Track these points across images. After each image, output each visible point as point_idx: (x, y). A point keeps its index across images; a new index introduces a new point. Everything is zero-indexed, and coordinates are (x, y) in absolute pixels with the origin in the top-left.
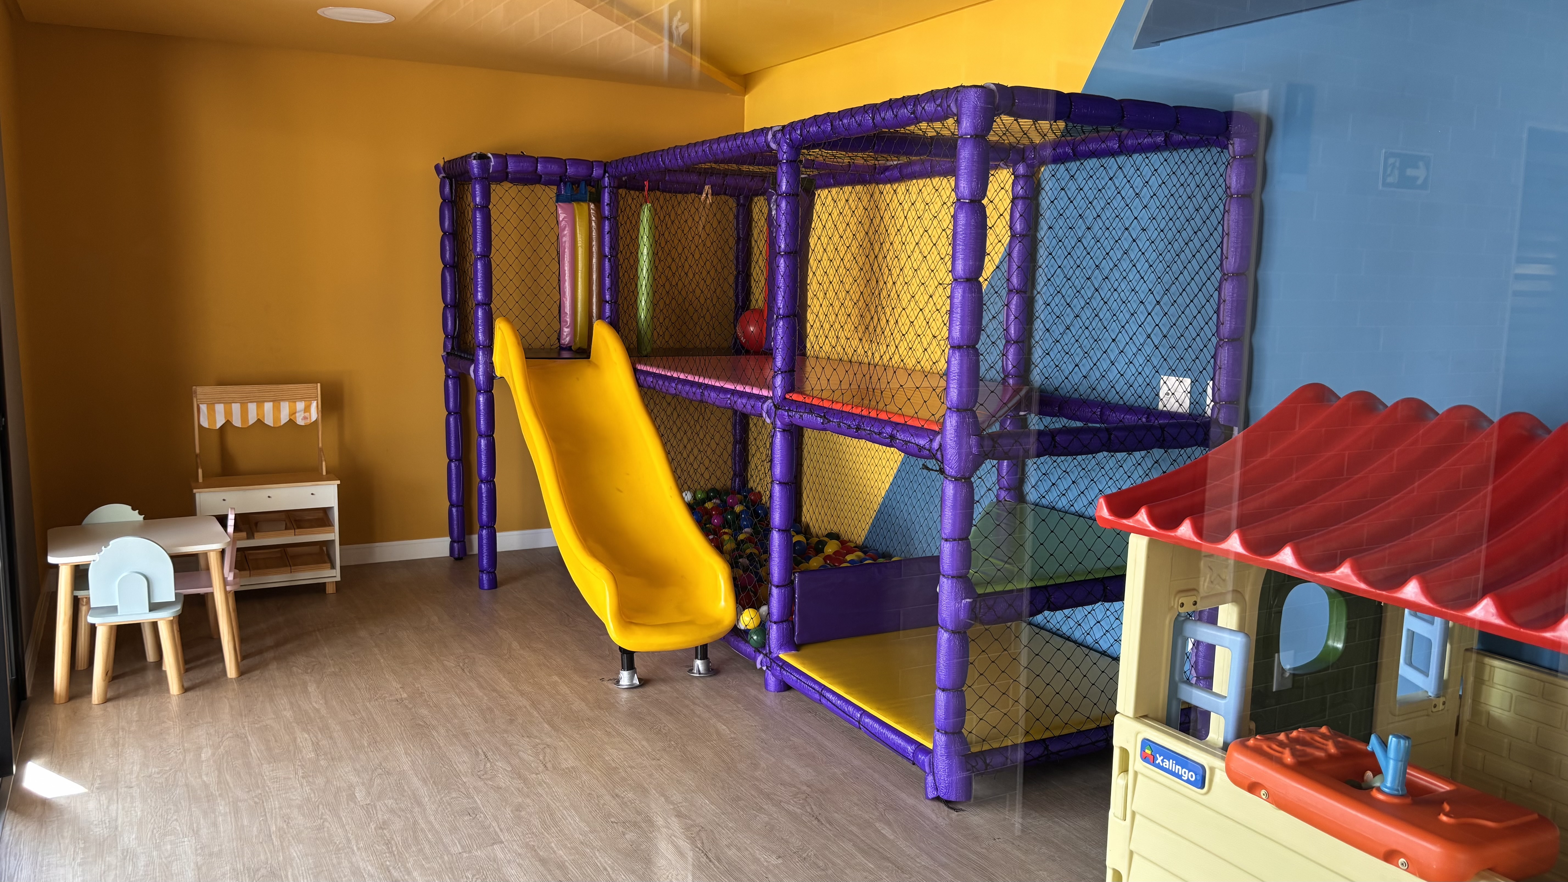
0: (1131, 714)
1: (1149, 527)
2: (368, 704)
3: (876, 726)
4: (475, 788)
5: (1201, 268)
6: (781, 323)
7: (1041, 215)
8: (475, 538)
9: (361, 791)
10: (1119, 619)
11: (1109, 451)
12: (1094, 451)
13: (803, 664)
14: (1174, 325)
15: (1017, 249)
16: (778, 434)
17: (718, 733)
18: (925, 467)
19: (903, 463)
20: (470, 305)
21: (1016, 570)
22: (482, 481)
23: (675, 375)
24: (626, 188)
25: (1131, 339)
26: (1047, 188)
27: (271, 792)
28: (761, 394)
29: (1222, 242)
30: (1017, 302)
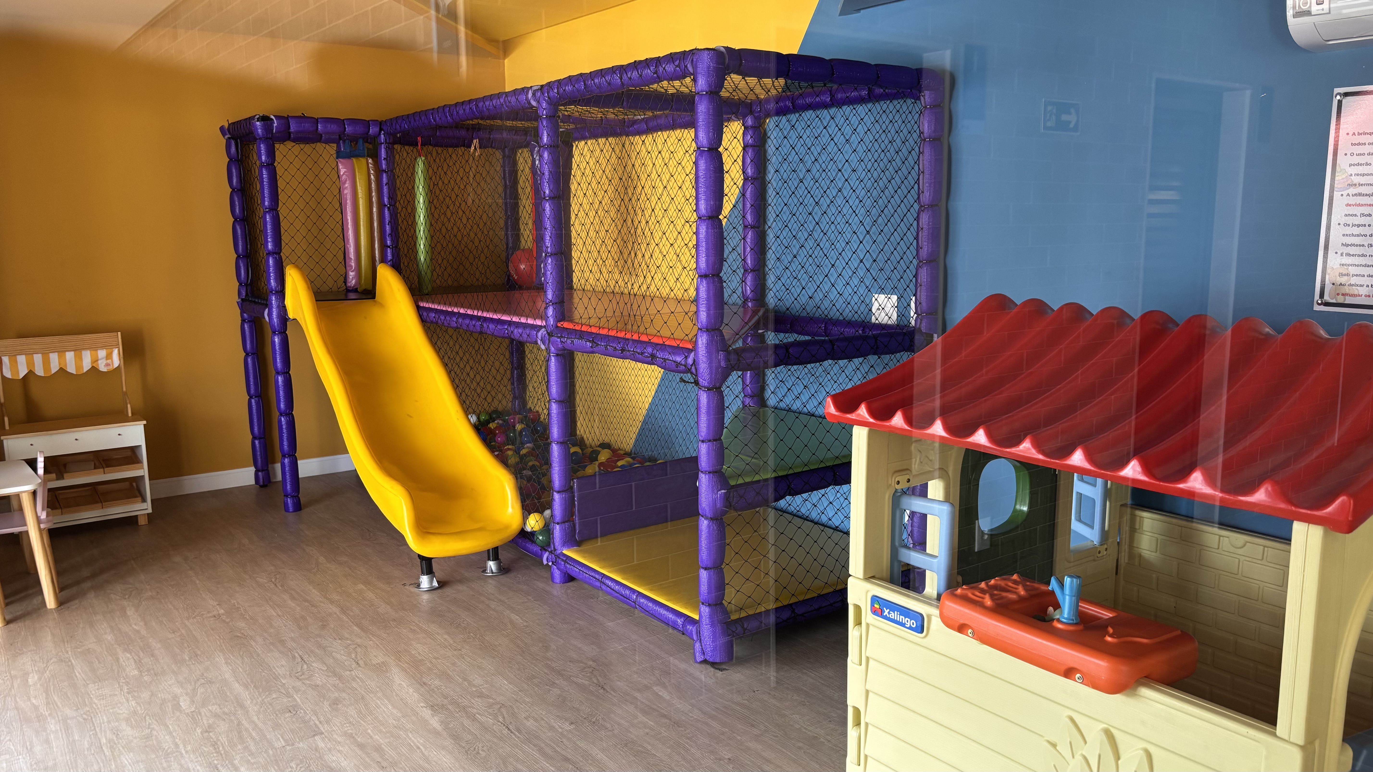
0: (861, 576)
1: (868, 419)
2: (186, 622)
3: (650, 604)
4: (293, 687)
5: (902, 201)
6: (550, 261)
7: (769, 160)
8: (278, 466)
9: (185, 700)
10: (847, 499)
11: (833, 359)
12: (820, 360)
13: (584, 557)
14: (882, 250)
15: (749, 190)
16: (553, 358)
17: (511, 622)
18: (682, 380)
19: (662, 379)
20: (261, 255)
21: (762, 463)
22: (281, 415)
23: (456, 310)
24: (400, 143)
25: (847, 264)
26: (772, 137)
27: (98, 708)
28: (535, 323)
29: (918, 179)
30: (751, 236)
